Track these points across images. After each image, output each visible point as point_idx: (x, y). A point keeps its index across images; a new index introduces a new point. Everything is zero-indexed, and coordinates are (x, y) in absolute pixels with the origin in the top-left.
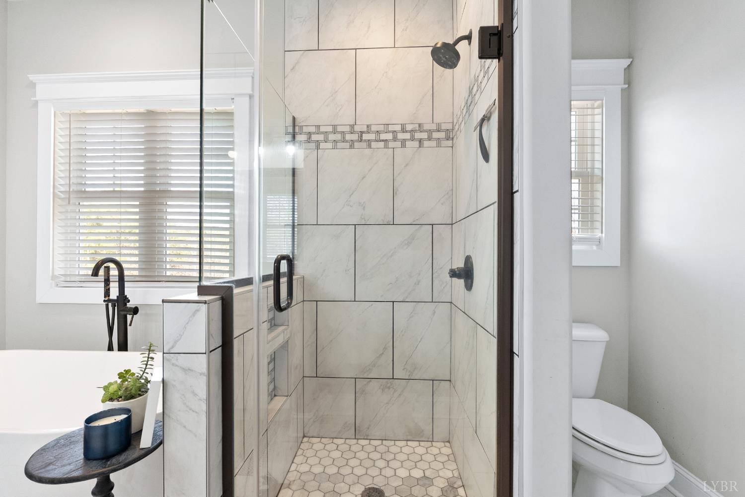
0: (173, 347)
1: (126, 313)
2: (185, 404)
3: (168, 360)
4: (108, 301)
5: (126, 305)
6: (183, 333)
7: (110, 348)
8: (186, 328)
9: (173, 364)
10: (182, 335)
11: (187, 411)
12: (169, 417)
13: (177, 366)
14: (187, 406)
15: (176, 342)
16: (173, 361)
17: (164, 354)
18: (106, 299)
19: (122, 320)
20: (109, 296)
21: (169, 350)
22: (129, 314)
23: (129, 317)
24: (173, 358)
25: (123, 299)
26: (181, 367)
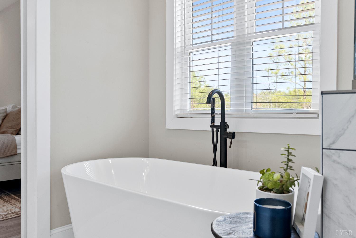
0: (334, 143)
1: (226, 136)
2: (349, 207)
3: (328, 156)
4: (213, 126)
5: (226, 130)
6: (347, 127)
7: (215, 164)
8: (350, 122)
9: (334, 161)
10: (345, 130)
11: (351, 215)
12: (329, 218)
13: (339, 163)
14: (352, 210)
15: (338, 137)
16: (335, 158)
17: (324, 150)
18: (212, 125)
19: (223, 142)
20: (214, 123)
21: (329, 146)
22: (229, 138)
23: (229, 140)
24: (334, 154)
25: (224, 126)
26: (344, 166)
